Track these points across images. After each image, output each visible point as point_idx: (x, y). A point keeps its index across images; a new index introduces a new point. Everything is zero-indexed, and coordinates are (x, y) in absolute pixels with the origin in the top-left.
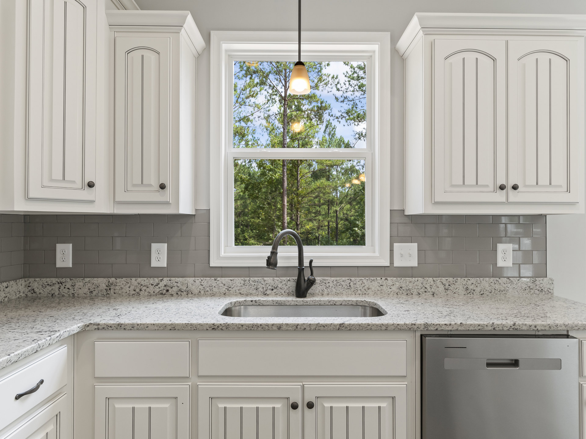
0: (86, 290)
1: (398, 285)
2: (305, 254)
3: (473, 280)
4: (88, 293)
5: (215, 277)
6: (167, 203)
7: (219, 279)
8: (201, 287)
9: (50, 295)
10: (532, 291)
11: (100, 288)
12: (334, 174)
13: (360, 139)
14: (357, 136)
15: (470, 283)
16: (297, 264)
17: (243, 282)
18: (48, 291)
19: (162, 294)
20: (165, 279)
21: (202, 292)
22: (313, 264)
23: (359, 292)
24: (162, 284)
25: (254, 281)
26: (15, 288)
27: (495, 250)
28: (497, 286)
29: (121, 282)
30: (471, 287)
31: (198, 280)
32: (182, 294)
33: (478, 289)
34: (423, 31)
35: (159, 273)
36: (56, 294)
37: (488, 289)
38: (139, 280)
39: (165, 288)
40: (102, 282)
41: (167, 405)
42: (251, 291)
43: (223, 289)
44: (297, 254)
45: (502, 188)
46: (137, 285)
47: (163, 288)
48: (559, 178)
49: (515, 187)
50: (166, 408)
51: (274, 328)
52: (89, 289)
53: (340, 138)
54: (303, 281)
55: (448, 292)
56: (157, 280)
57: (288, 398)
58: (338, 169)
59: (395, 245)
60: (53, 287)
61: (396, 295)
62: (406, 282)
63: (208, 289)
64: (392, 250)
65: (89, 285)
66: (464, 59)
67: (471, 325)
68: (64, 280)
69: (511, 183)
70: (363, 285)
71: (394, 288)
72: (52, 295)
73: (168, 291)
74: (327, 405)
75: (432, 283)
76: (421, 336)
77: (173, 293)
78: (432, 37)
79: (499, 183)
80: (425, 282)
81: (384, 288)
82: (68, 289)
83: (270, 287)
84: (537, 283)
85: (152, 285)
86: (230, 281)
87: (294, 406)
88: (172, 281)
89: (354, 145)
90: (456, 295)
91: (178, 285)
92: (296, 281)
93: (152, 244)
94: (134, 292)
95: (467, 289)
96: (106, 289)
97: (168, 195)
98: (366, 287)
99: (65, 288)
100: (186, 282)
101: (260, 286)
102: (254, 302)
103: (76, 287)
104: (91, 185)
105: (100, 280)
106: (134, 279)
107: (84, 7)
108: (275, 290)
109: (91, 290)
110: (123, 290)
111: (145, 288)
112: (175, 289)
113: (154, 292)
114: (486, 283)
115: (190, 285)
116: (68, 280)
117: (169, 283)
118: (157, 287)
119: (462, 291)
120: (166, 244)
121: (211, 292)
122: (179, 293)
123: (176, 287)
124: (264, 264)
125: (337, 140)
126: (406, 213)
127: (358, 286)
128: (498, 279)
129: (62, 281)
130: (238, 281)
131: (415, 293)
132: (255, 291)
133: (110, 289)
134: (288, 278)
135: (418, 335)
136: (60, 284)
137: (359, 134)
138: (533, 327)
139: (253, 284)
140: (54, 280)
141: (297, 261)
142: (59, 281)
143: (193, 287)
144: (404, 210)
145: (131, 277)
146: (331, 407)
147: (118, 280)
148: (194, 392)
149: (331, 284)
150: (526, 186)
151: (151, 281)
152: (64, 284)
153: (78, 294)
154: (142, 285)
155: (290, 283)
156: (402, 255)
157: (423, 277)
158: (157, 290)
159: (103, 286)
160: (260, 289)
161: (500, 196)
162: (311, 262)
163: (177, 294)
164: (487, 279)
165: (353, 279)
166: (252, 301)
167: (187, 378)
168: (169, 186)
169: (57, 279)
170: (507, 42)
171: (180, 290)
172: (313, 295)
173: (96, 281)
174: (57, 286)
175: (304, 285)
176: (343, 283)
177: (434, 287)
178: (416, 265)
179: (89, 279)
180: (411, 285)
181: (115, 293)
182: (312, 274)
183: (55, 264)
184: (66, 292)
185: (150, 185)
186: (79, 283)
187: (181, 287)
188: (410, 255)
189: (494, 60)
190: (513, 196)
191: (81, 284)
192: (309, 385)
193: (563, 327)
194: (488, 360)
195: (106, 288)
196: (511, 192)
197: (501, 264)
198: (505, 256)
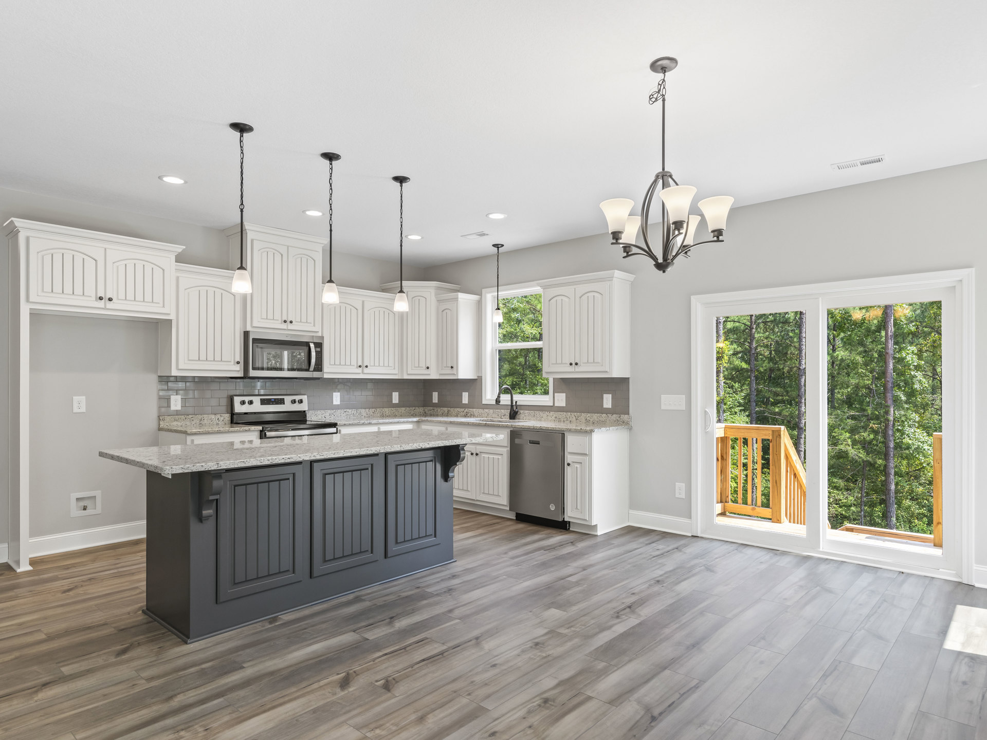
0: (438, 412)
1: (555, 416)
2: (514, 399)
3: (589, 415)
6: (454, 374)
15: (587, 416)
16: (510, 404)
21: (479, 416)
22: (517, 404)
23: (538, 419)
24: (467, 411)
26: (418, 410)
27: (602, 398)
28: (601, 419)
29: (452, 409)
31: (477, 410)
33: (592, 420)
35: (465, 406)
37: (597, 420)
38: (458, 409)
40: (446, 409)
59: (555, 394)
60: (433, 410)
62: (558, 414)
64: (554, 397)
71: (553, 418)
75: (571, 415)
81: (549, 417)
84: (621, 417)
86: (488, 411)
90: (581, 423)
91: (472, 411)
92: (510, 411)
93: (460, 393)
95: (586, 420)
97: (454, 371)
98: (541, 417)
104: (428, 368)
109: (442, 412)
113: (463, 415)
114: (595, 417)
117: (469, 411)
119: (584, 421)
121: (482, 416)
124: (494, 403)
127: (538, 416)
128: (602, 414)
136: (435, 409)
140: (432, 408)
141: (510, 402)
143: (476, 413)
145: (455, 407)
152: (437, 409)
154: (461, 411)
155: (507, 412)
156: (558, 400)
157: (566, 412)
159: (446, 411)
162: (516, 402)
164: (596, 414)
165: (535, 412)
168: (455, 367)
171: (471, 415)
177: (571, 418)
178: (564, 405)
179: (440, 407)
180: (561, 416)
181: (450, 415)
182: (517, 408)
188: (562, 400)
197: (605, 406)
198: (608, 401)
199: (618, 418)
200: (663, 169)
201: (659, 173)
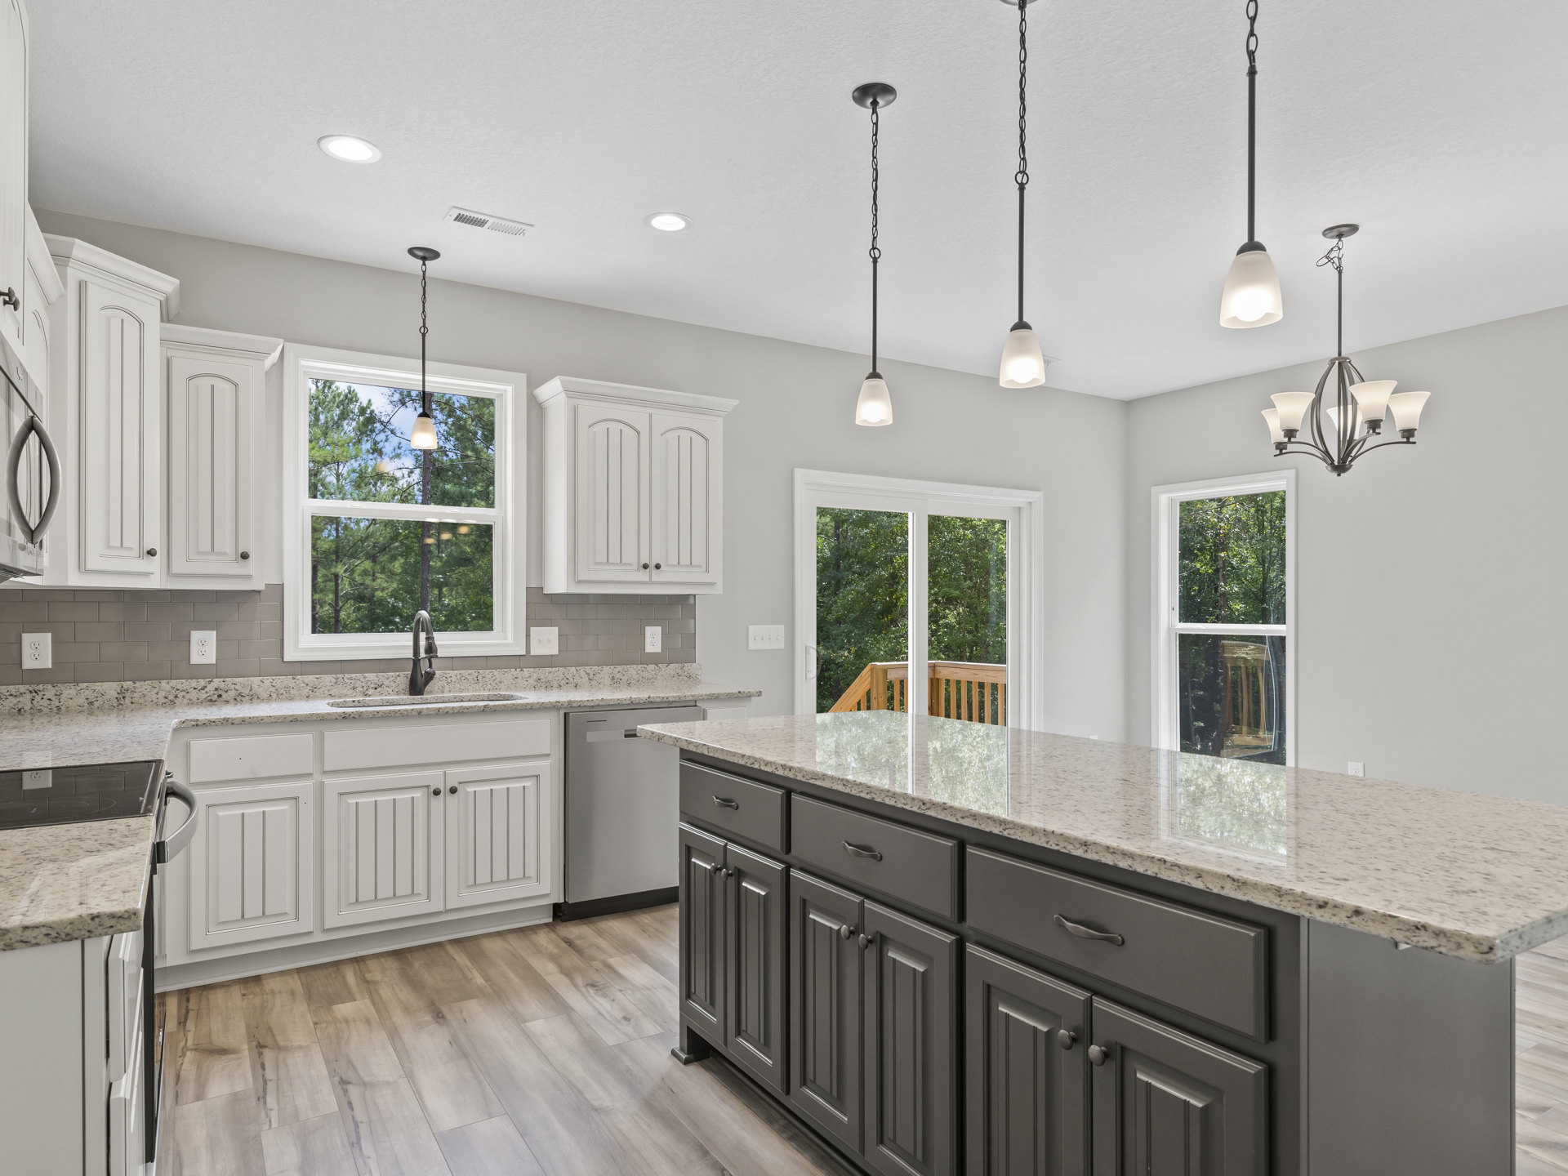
0: (81, 700)
1: (535, 676)
3: (619, 668)
4: (86, 704)
5: (294, 675)
6: (249, 577)
7: (298, 677)
8: (273, 689)
9: (15, 711)
10: (681, 678)
11: (107, 697)
12: (329, 483)
13: (404, 404)
14: (397, 397)
15: (616, 671)
16: (411, 655)
17: (334, 680)
18: (11, 705)
19: (211, 700)
20: (215, 680)
21: (274, 696)
23: (489, 686)
24: (210, 688)
25: (350, 679)
27: (643, 634)
28: (645, 674)
30: (617, 676)
31: (268, 681)
32: (243, 699)
33: (625, 679)
34: (566, 394)
35: (204, 672)
36: (27, 708)
37: (636, 677)
38: (173, 683)
39: (215, 692)
40: (111, 689)
41: (285, 807)
42: (345, 691)
43: (306, 691)
44: (411, 643)
45: (645, 567)
46: (171, 689)
47: (212, 693)
48: (699, 559)
49: (658, 567)
50: (285, 810)
51: (414, 713)
52: (87, 699)
53: (347, 391)
54: (419, 675)
55: (592, 683)
56: (202, 682)
57: (427, 787)
58: (340, 471)
59: (532, 629)
60: (21, 699)
61: (533, 688)
62: (544, 673)
63: (282, 691)
64: (528, 635)
65: (87, 692)
66: (608, 429)
67: (611, 700)
68: (41, 687)
69: (654, 562)
70: (494, 678)
71: (531, 681)
72: (19, 710)
73: (220, 696)
74: (471, 789)
75: (575, 672)
76: (565, 714)
77: (228, 699)
78: (577, 402)
79: (642, 563)
80: (566, 673)
81: (519, 680)
82: (49, 699)
83: (372, 686)
84: (686, 669)
85: (195, 689)
86: (315, 680)
87: (437, 793)
88: (226, 683)
89: (389, 418)
90: (601, 686)
91: (237, 687)
92: (409, 676)
93: (192, 632)
94: (165, 700)
95: (613, 678)
96: (117, 698)
97: (249, 566)
98: (497, 681)
99: (42, 698)
100: (250, 682)
101: (358, 684)
102: (356, 703)
103: (63, 697)
104: (152, 553)
105: (106, 685)
106: (164, 682)
107: (141, 324)
108: (379, 689)
109: (90, 700)
110: (146, 698)
111: (183, 693)
112: (232, 694)
113: (198, 699)
114: (633, 671)
115: (255, 687)
116: (50, 686)
117: (222, 685)
118: (203, 691)
119: (607, 681)
120: (215, 632)
121: (287, 695)
122: (238, 699)
123: (234, 691)
125: (339, 395)
126: (545, 592)
127: (488, 680)
128: (645, 666)
129: (36, 688)
130: (327, 679)
131: (555, 685)
132: (351, 691)
133: (124, 698)
134: (398, 673)
135: (562, 713)
136: (34, 694)
137: (402, 393)
138: (665, 699)
139: (349, 682)
141: (412, 651)
142: (31, 689)
143: (261, 690)
144: (542, 588)
145: (160, 679)
146: (475, 792)
147: (138, 684)
148: (321, 789)
149: (454, 679)
150: (669, 566)
151: (194, 683)
152: (41, 694)
153: (67, 708)
154: (178, 690)
156: (540, 641)
157: (565, 667)
158: (203, 695)
159: (112, 693)
160: (359, 688)
161: (643, 576)
163: (235, 699)
164: (635, 666)
165: (481, 671)
166: (354, 701)
167: (309, 775)
168: (257, 555)
169: (27, 687)
170: (650, 415)
172: (431, 692)
173: (98, 686)
174: (28, 696)
175: (421, 680)
176: (468, 677)
177: (577, 677)
178: (557, 653)
179: (86, 684)
180: (550, 676)
181: (132, 703)
182: (430, 666)
183: (21, 664)
184: (46, 705)
185: (225, 554)
186: (69, 691)
187: (241, 690)
188: (550, 641)
189: (638, 433)
190: (657, 576)
191: (73, 692)
192: (450, 770)
193: (691, 698)
194: (626, 731)
195: (117, 696)
196: (654, 571)
197: (649, 649)
198: (653, 640)
199: (678, 671)
200: (1340, 354)
201: (1336, 359)
